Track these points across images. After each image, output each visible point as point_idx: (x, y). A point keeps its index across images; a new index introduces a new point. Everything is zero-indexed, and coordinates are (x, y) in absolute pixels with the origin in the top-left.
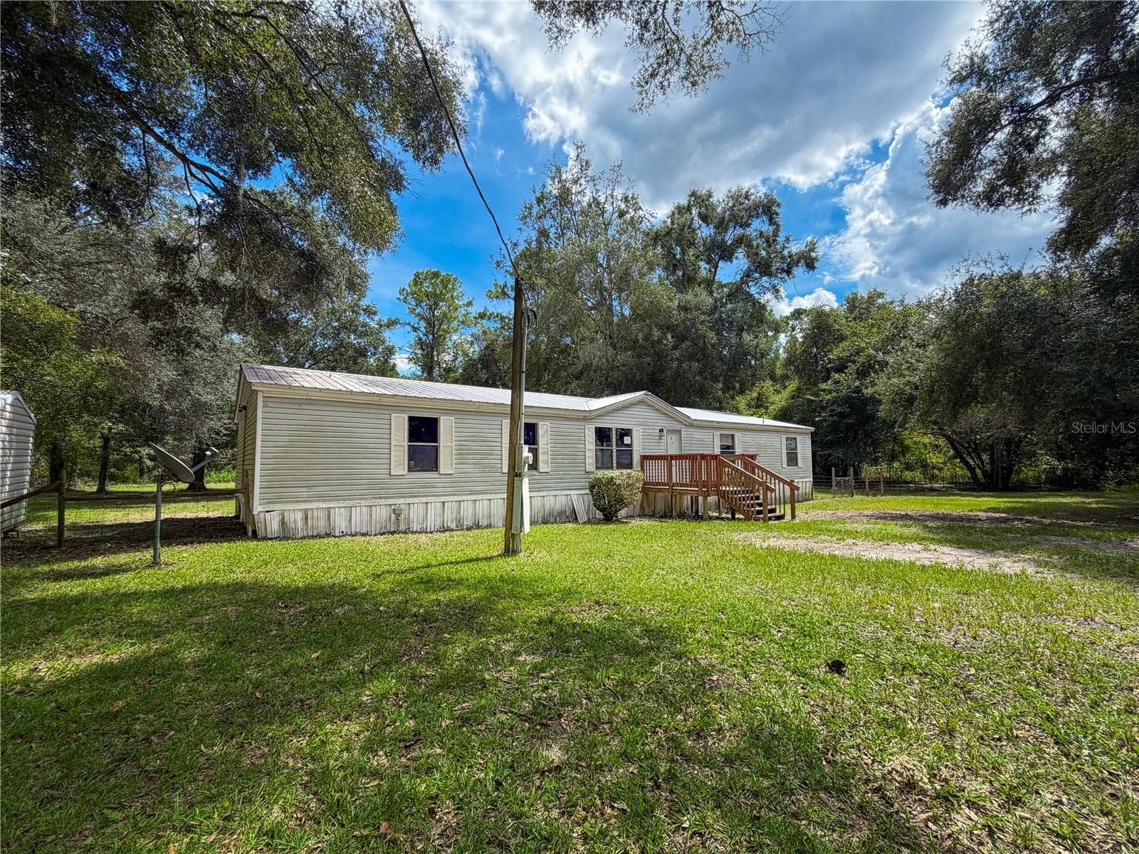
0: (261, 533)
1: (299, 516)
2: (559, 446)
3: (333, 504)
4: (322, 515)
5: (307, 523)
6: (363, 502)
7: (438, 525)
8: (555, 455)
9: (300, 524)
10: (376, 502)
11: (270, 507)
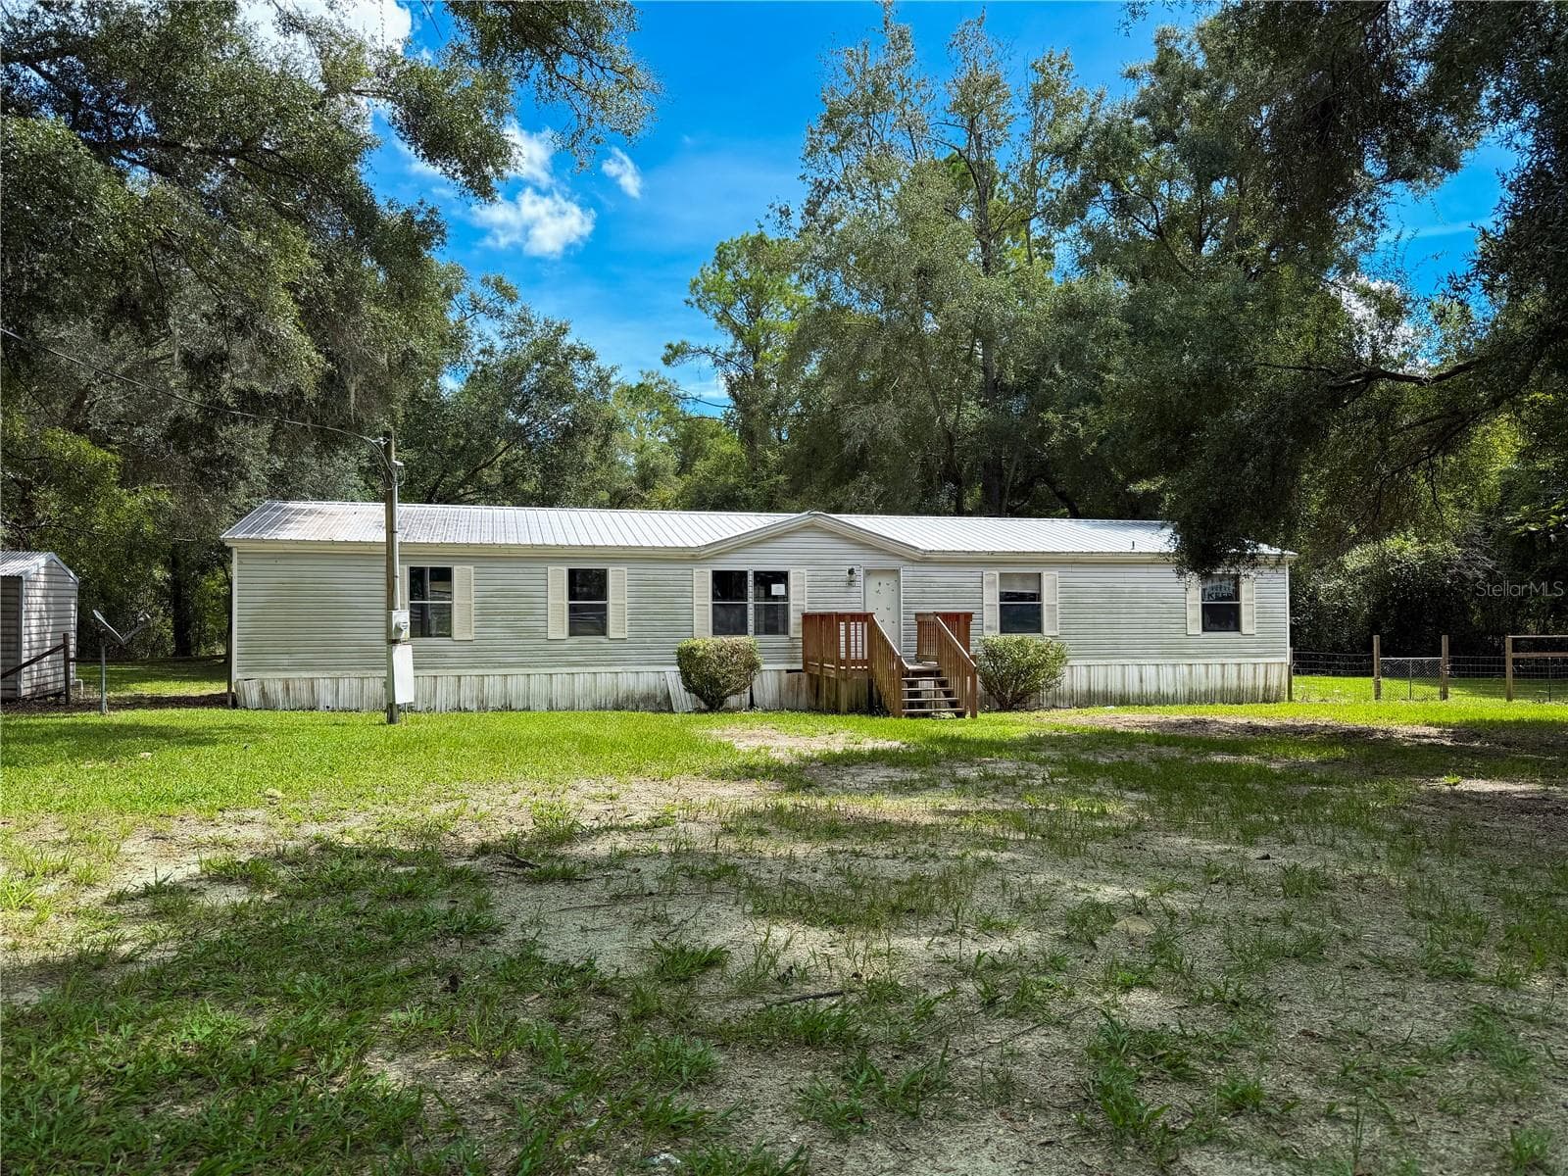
0: (241, 702)
1: (280, 686)
2: (644, 600)
3: (315, 675)
4: (305, 686)
5: (288, 694)
6: (353, 674)
7: (452, 703)
8: (636, 615)
9: (281, 696)
10: (369, 673)
11: (249, 675)
